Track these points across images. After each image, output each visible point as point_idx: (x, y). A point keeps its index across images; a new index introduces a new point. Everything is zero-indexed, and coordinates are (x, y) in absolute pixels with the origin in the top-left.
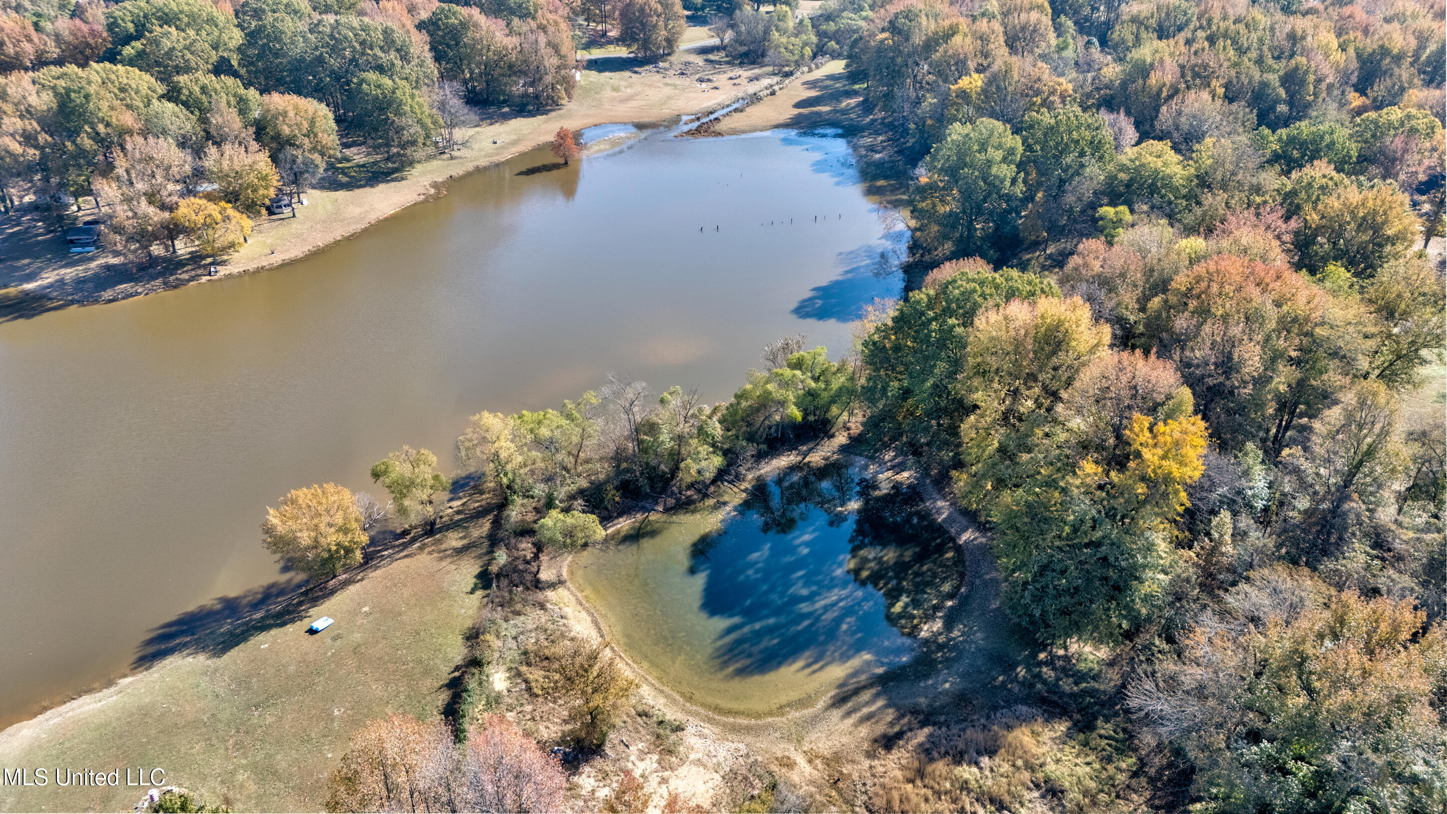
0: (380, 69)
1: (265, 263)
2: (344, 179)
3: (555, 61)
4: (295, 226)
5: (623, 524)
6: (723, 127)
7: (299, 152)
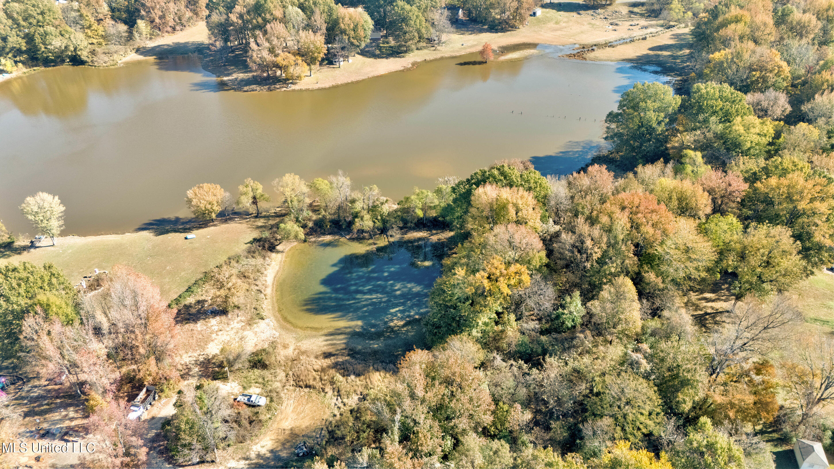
1: (310, 87)
2: (378, 52)
4: (337, 72)
5: (328, 238)
6: (592, 55)
7: (346, 37)
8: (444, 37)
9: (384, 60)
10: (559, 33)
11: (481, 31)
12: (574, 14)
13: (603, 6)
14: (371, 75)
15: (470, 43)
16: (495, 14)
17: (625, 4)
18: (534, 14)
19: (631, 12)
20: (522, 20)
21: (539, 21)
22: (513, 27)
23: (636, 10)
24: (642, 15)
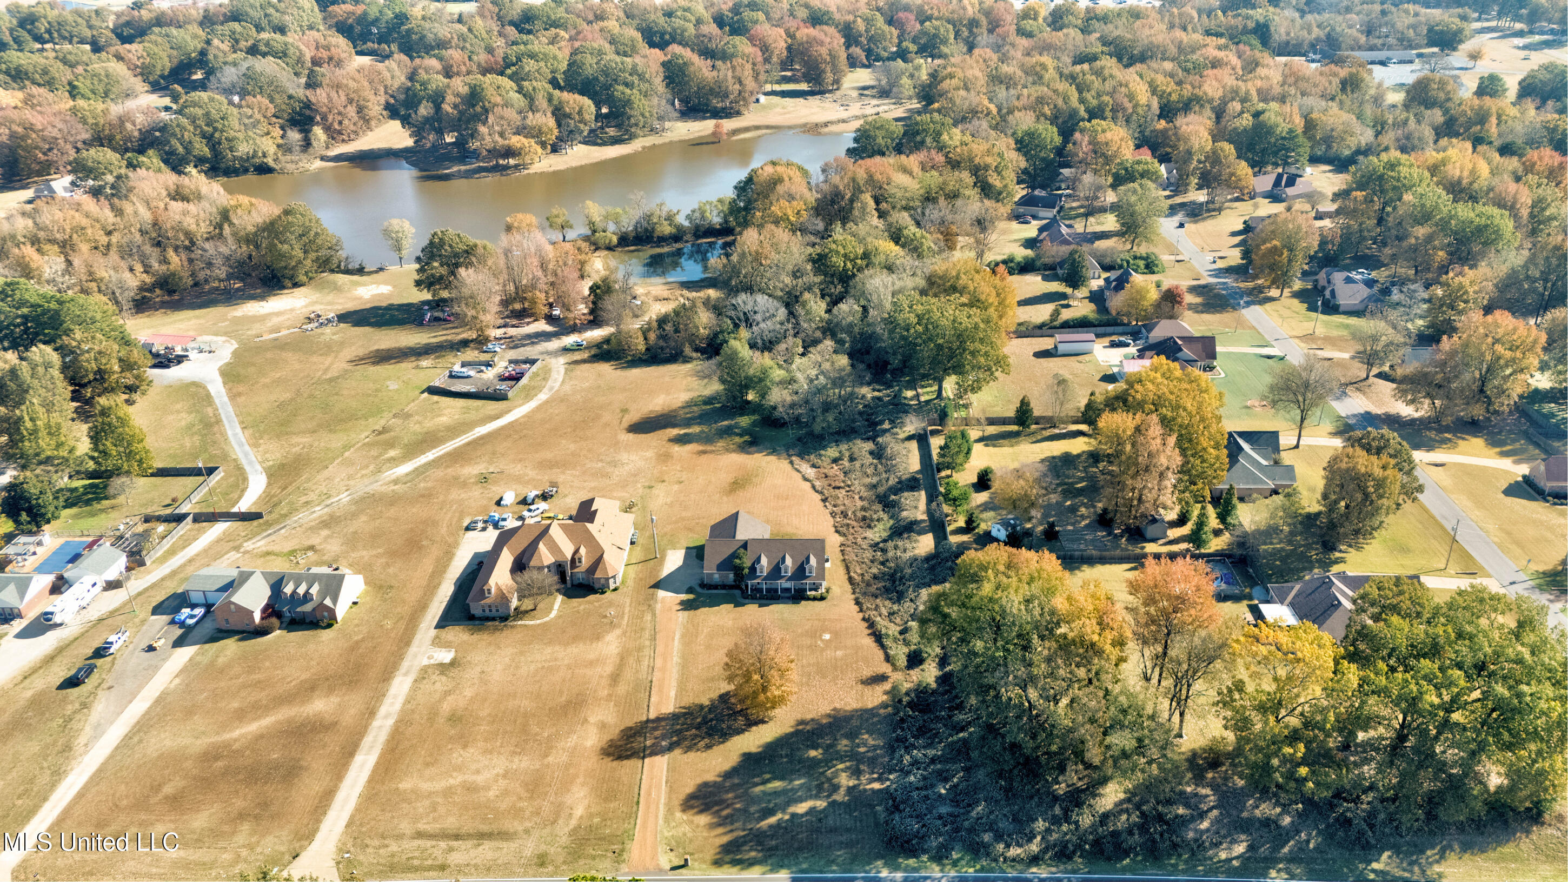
0: (627, 85)
1: (545, 170)
2: (598, 140)
3: (737, 87)
4: (565, 158)
5: (632, 248)
6: (826, 130)
7: (572, 122)
8: (667, 124)
9: (610, 147)
10: (787, 116)
11: (705, 118)
12: (801, 100)
13: (830, 91)
14: (603, 158)
15: (696, 129)
16: (717, 103)
17: (854, 88)
18: (758, 101)
19: (862, 95)
20: (746, 105)
21: (764, 107)
22: (738, 113)
23: (866, 92)
24: (873, 97)
